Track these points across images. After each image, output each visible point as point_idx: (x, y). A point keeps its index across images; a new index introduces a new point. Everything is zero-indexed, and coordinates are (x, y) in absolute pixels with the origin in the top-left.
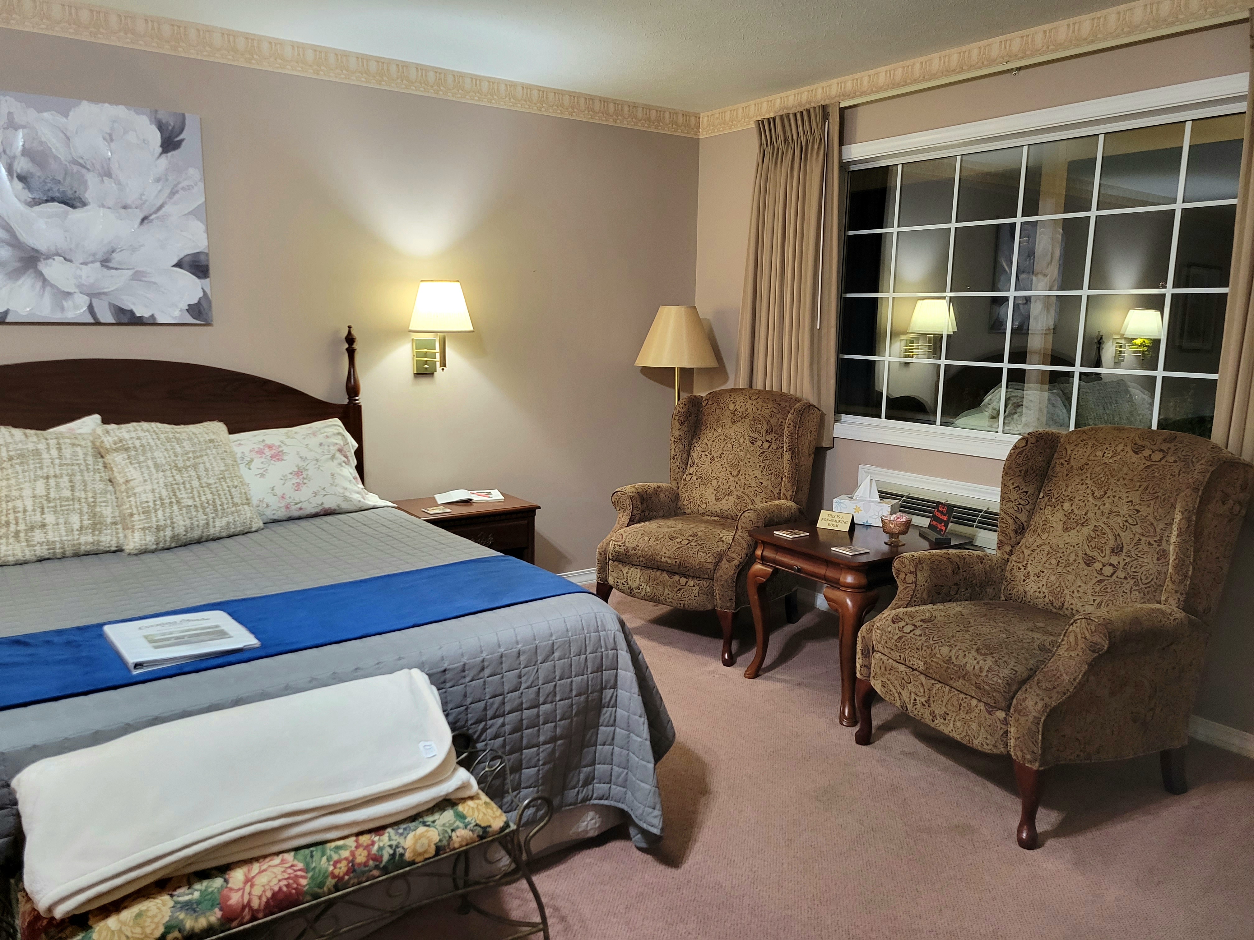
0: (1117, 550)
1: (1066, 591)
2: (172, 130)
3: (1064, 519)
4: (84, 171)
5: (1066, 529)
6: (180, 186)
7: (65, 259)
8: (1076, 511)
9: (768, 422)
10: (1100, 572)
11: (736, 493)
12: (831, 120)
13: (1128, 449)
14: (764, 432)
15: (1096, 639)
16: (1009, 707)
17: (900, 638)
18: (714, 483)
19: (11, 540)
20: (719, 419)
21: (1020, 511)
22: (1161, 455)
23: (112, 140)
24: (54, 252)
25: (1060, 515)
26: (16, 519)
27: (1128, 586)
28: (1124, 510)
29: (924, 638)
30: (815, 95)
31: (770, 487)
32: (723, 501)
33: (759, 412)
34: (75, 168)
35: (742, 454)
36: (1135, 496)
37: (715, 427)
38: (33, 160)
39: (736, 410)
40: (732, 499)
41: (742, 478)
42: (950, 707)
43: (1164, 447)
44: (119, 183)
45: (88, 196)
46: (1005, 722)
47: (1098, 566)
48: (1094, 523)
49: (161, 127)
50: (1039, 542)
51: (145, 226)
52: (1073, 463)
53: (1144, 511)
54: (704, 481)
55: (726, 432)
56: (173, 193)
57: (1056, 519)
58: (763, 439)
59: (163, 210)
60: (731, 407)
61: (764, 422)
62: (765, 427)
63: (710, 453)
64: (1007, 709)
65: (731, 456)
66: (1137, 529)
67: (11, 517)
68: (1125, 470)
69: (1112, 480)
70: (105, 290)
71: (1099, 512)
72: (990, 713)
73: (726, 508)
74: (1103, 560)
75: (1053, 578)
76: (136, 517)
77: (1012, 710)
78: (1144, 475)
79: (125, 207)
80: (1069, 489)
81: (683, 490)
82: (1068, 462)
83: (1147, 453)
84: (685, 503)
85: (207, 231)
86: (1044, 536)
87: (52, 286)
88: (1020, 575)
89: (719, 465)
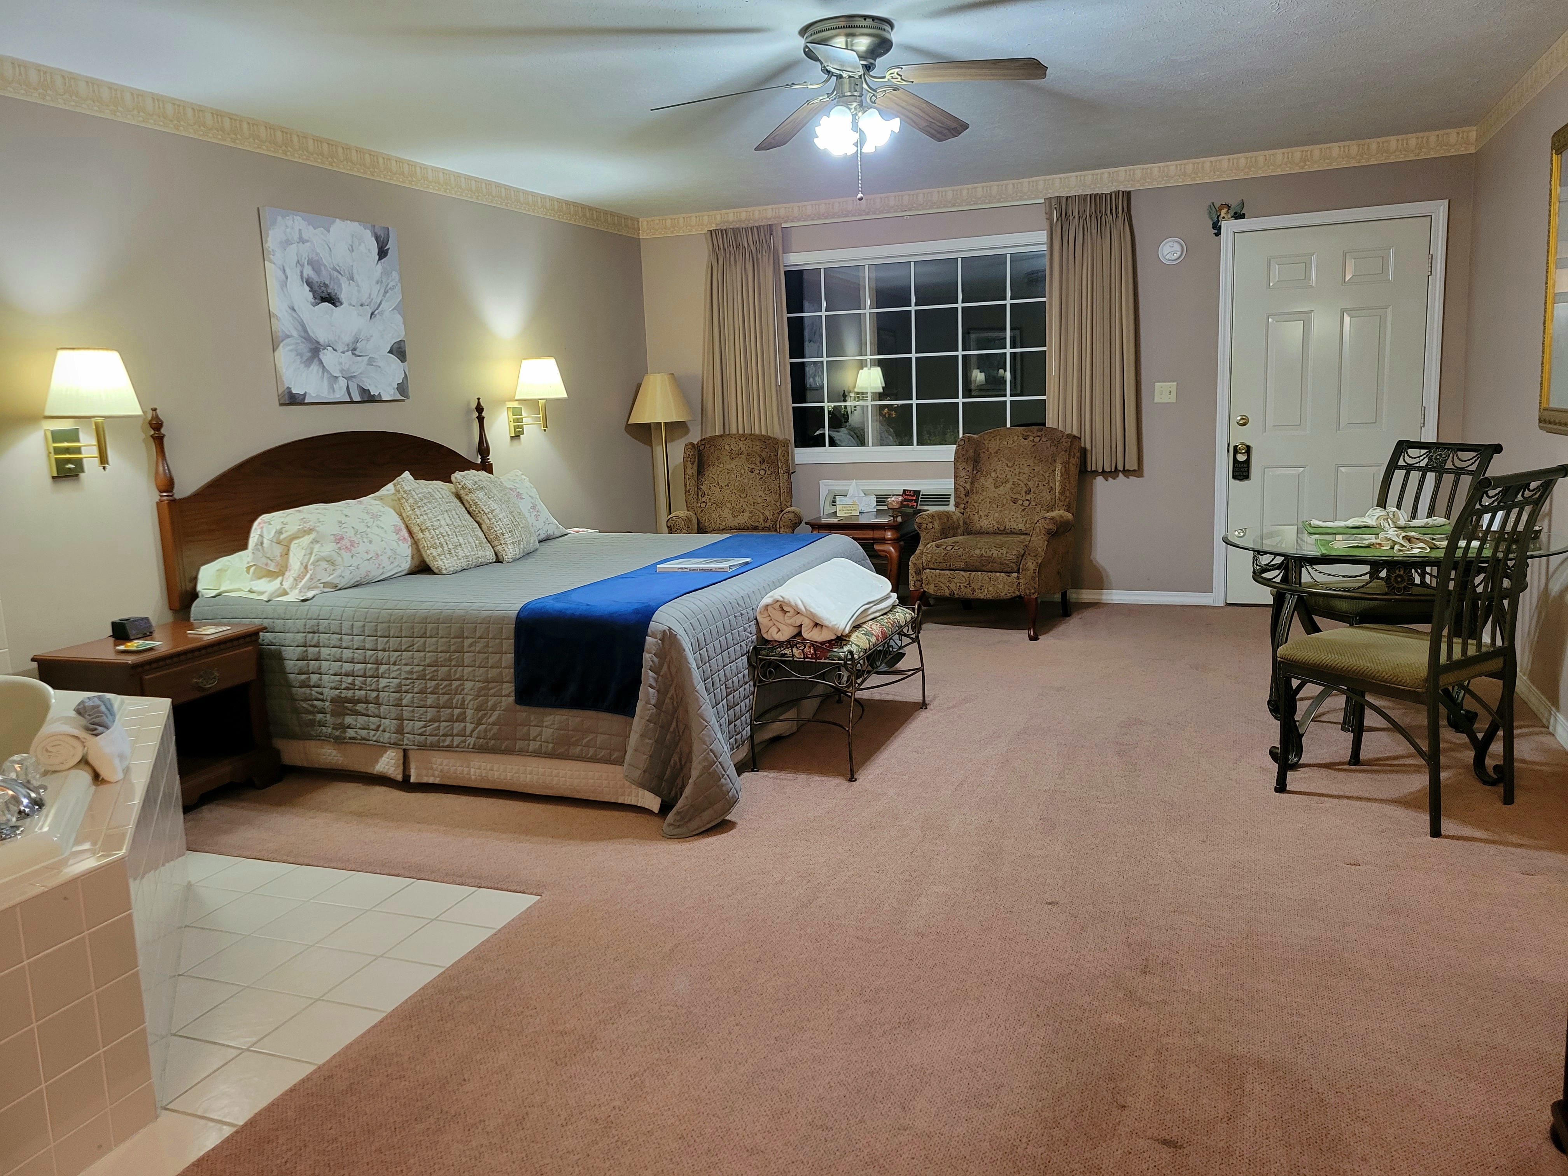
0: (1028, 492)
1: (1006, 520)
2: (383, 242)
3: (994, 482)
4: (340, 276)
5: (996, 487)
6: (389, 287)
7: (334, 349)
8: (1000, 476)
9: (760, 456)
10: (1022, 505)
11: (748, 510)
12: (774, 234)
13: (1020, 438)
14: (758, 464)
15: (1051, 527)
16: (1019, 570)
17: (946, 554)
18: (728, 505)
19: (448, 556)
20: (718, 458)
21: (966, 483)
22: (1039, 438)
23: (353, 250)
24: (327, 343)
25: (990, 480)
26: (446, 541)
27: (1039, 509)
28: (1027, 470)
29: (961, 550)
30: (753, 215)
31: (773, 502)
32: (740, 517)
33: (751, 449)
34: (336, 274)
35: (745, 481)
36: (1031, 462)
37: (717, 464)
38: (313, 269)
39: (732, 450)
40: (747, 514)
41: (750, 498)
42: (984, 582)
43: (1039, 434)
44: (358, 286)
45: (343, 297)
46: (1018, 578)
47: (1020, 502)
48: (1011, 481)
49: (377, 239)
50: (982, 498)
51: (373, 319)
52: (990, 450)
53: (1037, 469)
54: (719, 505)
55: (728, 467)
56: (386, 292)
57: (989, 483)
58: (759, 468)
59: (381, 306)
60: (727, 447)
61: (757, 456)
62: (758, 459)
63: (718, 484)
64: (1018, 571)
65: (736, 484)
66: (1036, 479)
67: (442, 540)
68: (1022, 449)
69: (1016, 456)
70: (355, 374)
71: (1013, 474)
72: (1009, 576)
73: (743, 522)
74: (1023, 499)
75: (996, 515)
76: (506, 536)
77: (1021, 571)
78: (1033, 450)
79: (362, 305)
80: (992, 465)
81: (701, 515)
82: (988, 450)
83: (1031, 438)
84: (706, 524)
85: (404, 323)
86: (984, 494)
87: (328, 371)
88: (976, 517)
89: (729, 492)
